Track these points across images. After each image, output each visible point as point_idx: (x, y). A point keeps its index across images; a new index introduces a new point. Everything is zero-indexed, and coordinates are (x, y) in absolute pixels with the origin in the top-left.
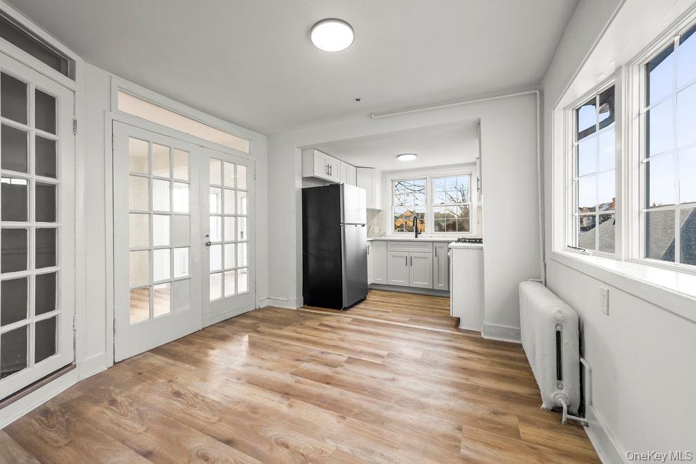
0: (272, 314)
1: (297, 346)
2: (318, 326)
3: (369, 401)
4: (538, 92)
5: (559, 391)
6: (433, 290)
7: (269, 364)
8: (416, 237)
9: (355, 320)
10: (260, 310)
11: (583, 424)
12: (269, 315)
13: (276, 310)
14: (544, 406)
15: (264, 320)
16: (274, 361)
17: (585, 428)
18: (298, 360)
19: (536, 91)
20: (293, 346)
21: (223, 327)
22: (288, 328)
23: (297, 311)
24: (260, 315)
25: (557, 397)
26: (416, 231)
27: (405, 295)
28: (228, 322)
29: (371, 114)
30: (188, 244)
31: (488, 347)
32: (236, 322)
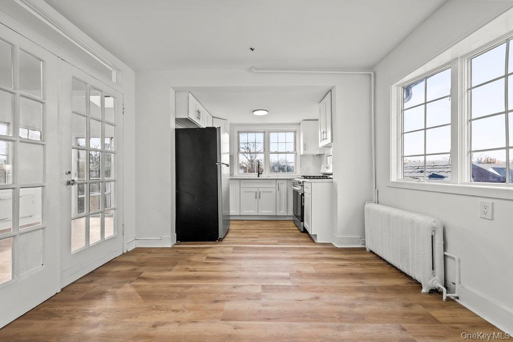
0: (147, 256)
1: (203, 285)
2: (206, 260)
3: (320, 327)
4: (372, 74)
5: (434, 278)
6: (276, 216)
7: (188, 315)
8: (259, 176)
9: (235, 248)
10: (128, 253)
11: (453, 298)
12: (144, 257)
13: (149, 251)
14: (424, 290)
15: (142, 264)
16: (190, 309)
17: (457, 300)
18: (216, 302)
19: (370, 73)
20: (197, 286)
21: (92, 281)
22: (177, 267)
23: (173, 248)
24: (133, 259)
25: (434, 282)
26: (259, 172)
27: (256, 222)
28: (95, 274)
29: (252, 67)
30: (41, 182)
31: (346, 254)
32: (105, 272)
